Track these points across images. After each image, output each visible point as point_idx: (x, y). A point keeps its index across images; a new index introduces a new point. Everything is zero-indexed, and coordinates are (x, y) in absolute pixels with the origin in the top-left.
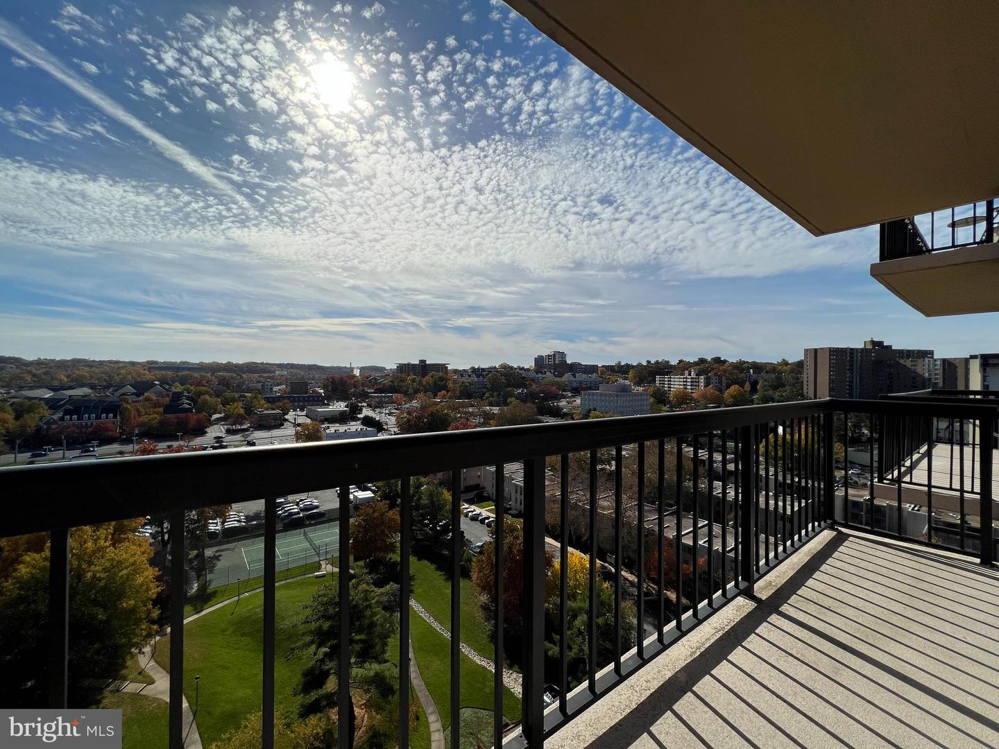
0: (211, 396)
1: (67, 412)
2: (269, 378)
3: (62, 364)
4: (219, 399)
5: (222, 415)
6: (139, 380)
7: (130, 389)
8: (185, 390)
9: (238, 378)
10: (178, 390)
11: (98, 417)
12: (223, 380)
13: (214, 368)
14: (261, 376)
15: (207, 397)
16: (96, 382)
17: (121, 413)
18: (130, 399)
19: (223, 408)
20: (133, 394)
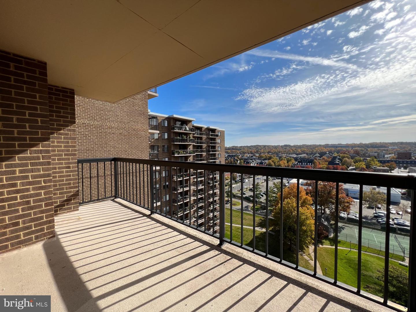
0: (349, 158)
1: (299, 162)
2: (385, 150)
3: (300, 147)
4: (353, 160)
5: (354, 167)
6: (322, 151)
7: (318, 155)
8: (338, 155)
9: (366, 150)
10: (336, 156)
11: (307, 164)
12: (356, 151)
13: (353, 146)
14: (379, 150)
15: (347, 159)
16: (309, 152)
17: (314, 163)
18: (318, 158)
19: (354, 164)
20: (319, 157)
